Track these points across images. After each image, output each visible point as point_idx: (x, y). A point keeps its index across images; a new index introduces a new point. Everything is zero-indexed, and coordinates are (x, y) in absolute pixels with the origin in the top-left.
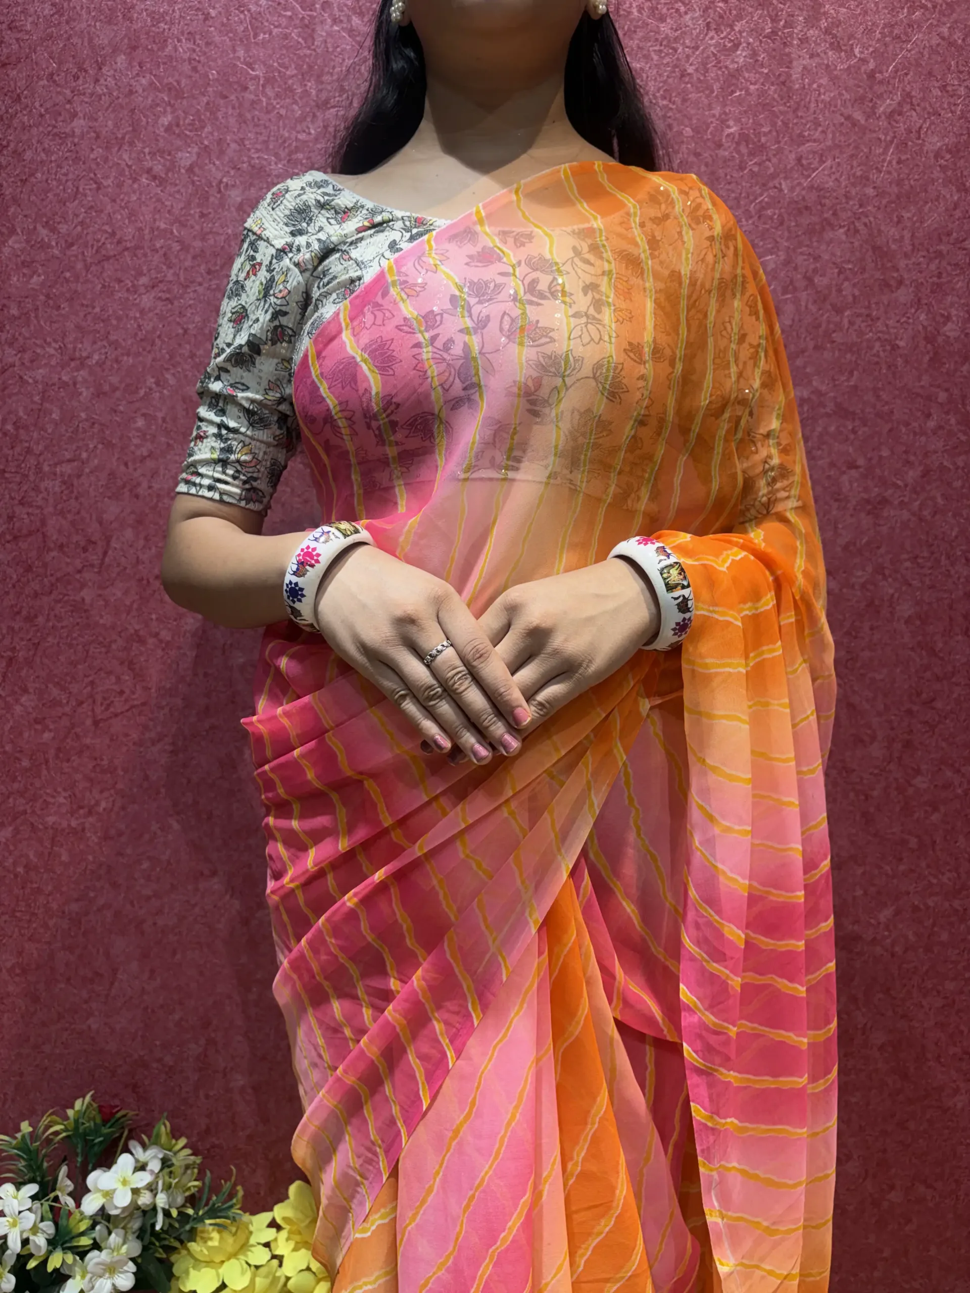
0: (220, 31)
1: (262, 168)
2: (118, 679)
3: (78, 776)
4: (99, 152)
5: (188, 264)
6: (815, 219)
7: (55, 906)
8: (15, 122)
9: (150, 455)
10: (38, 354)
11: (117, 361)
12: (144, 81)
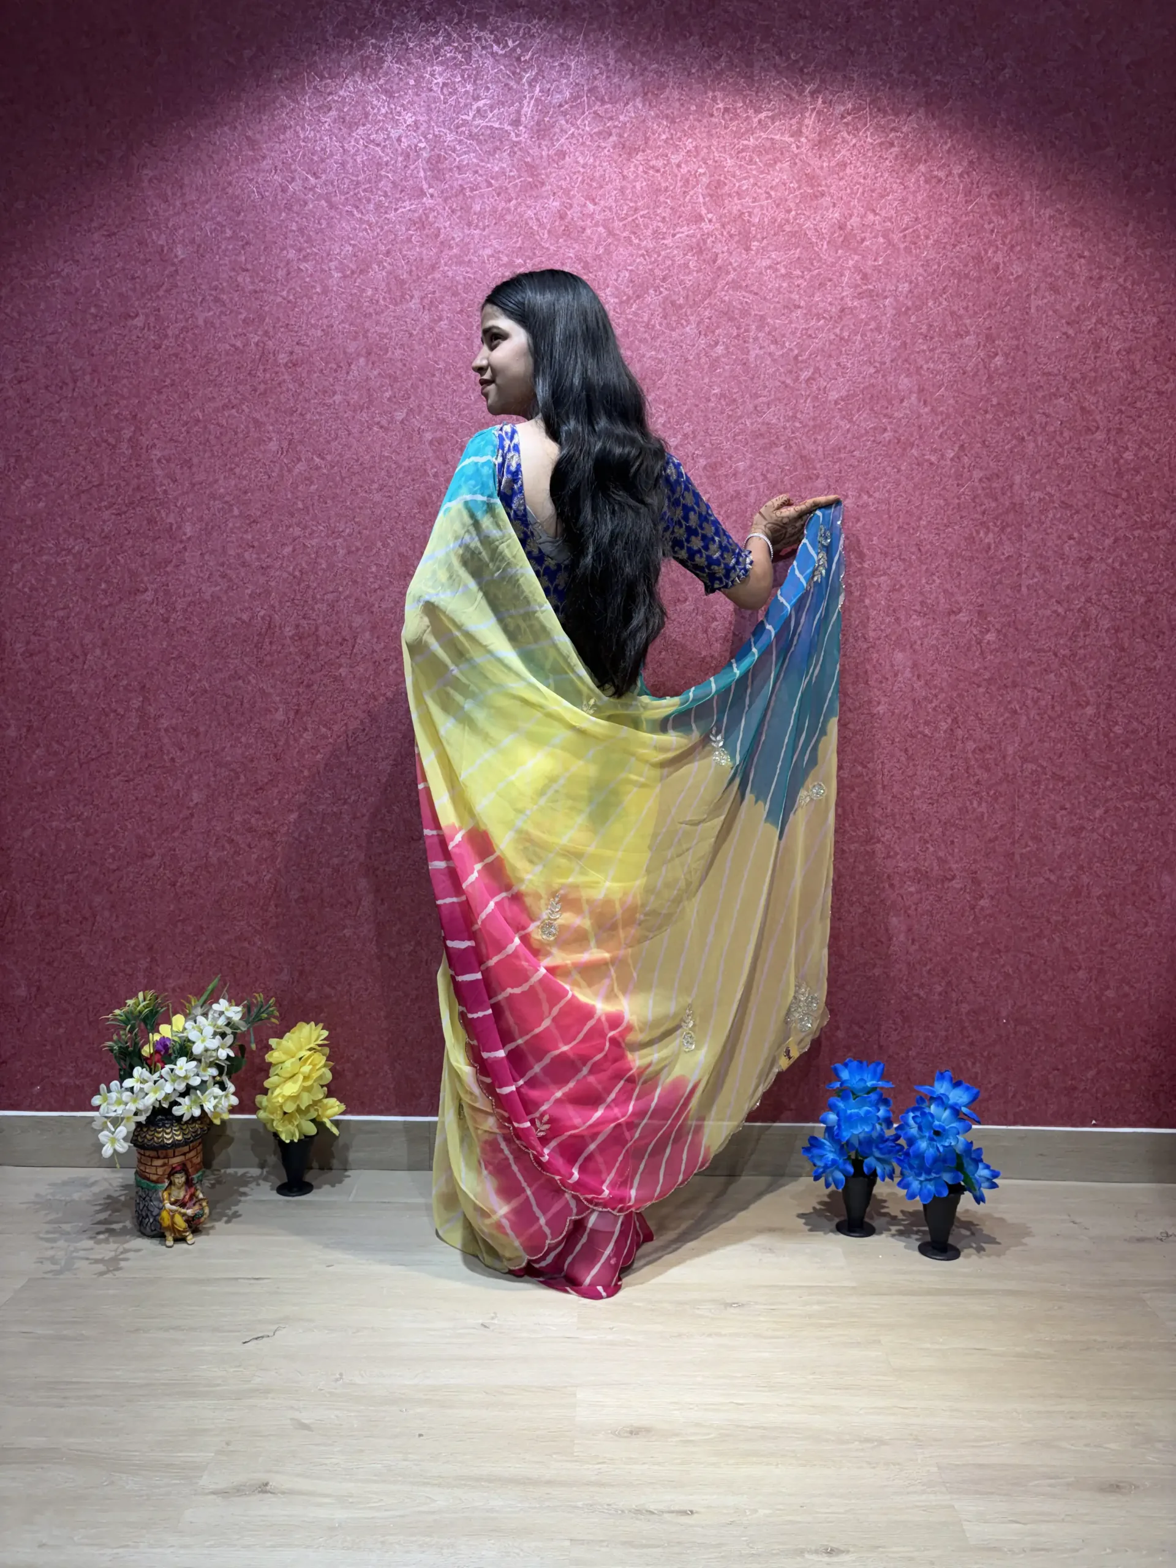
0: (419, 344)
1: (444, 420)
2: (362, 721)
3: (338, 781)
4: (349, 414)
5: (401, 475)
6: (766, 441)
7: (323, 860)
8: (301, 397)
9: (380, 588)
10: (313, 532)
11: (360, 533)
12: (376, 373)
